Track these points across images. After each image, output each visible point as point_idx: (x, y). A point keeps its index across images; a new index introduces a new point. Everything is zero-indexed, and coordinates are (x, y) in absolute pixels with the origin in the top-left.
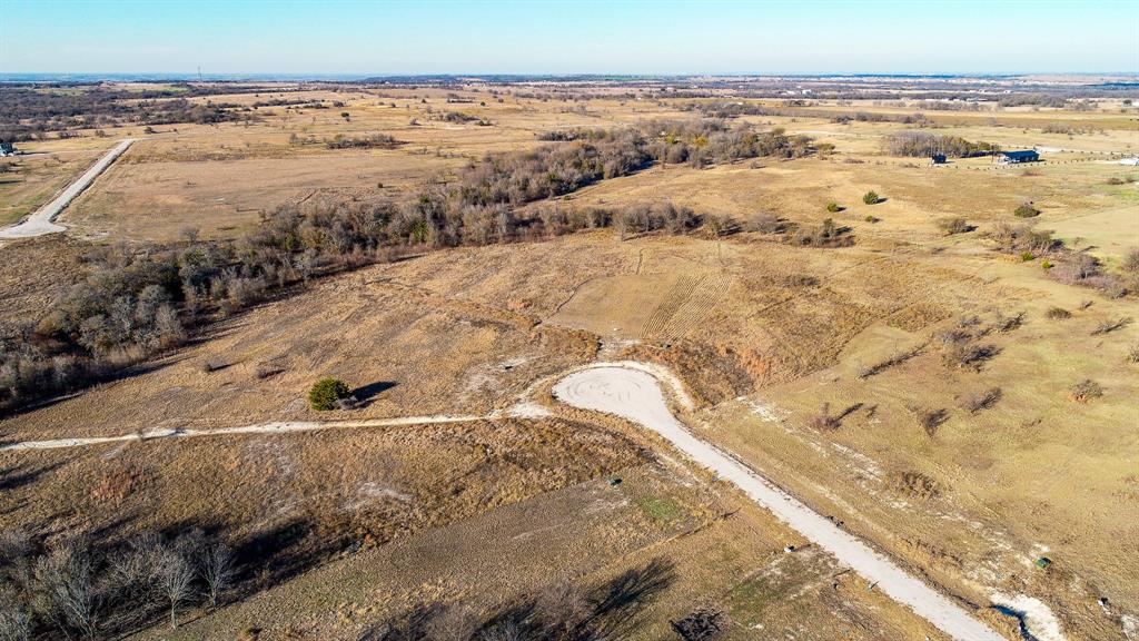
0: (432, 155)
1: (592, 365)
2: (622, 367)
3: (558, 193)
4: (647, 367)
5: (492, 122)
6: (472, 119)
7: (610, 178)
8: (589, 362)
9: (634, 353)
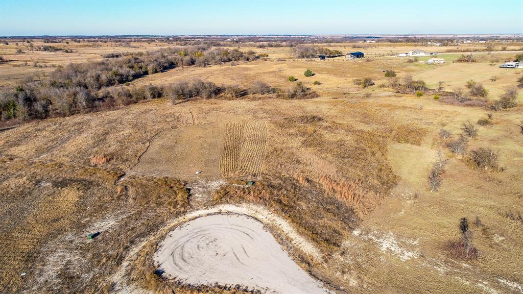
0: (32, 66)
1: (189, 216)
2: (220, 213)
3: (121, 82)
4: (243, 209)
5: (73, 51)
6: (60, 50)
7: (152, 73)
8: (184, 213)
9: (225, 195)
